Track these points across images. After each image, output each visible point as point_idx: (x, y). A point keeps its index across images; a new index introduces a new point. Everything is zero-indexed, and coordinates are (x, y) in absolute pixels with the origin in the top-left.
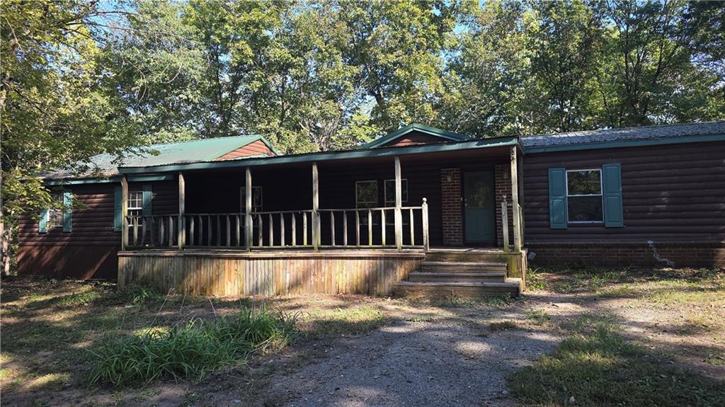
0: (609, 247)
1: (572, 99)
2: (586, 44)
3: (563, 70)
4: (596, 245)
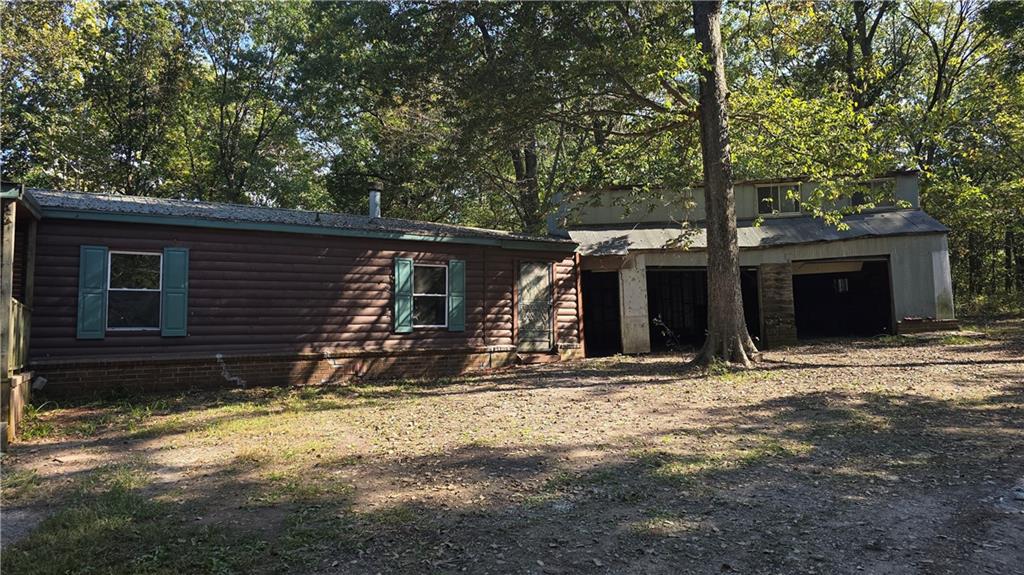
0: (164, 364)
1: (145, 150)
2: (170, 76)
3: (133, 104)
4: (144, 364)
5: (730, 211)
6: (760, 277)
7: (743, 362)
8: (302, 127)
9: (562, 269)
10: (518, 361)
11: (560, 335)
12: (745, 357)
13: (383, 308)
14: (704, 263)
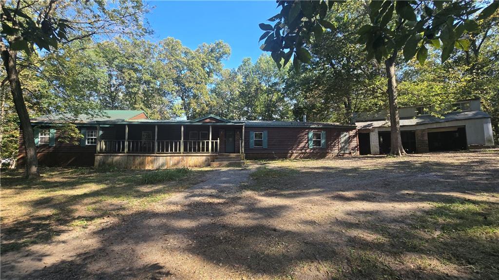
0: (264, 153)
4: (261, 153)
5: (397, 116)
6: (416, 133)
7: (399, 155)
8: (286, 97)
9: (352, 133)
10: (340, 155)
11: (352, 149)
12: (400, 154)
13: (306, 143)
14: (390, 130)
